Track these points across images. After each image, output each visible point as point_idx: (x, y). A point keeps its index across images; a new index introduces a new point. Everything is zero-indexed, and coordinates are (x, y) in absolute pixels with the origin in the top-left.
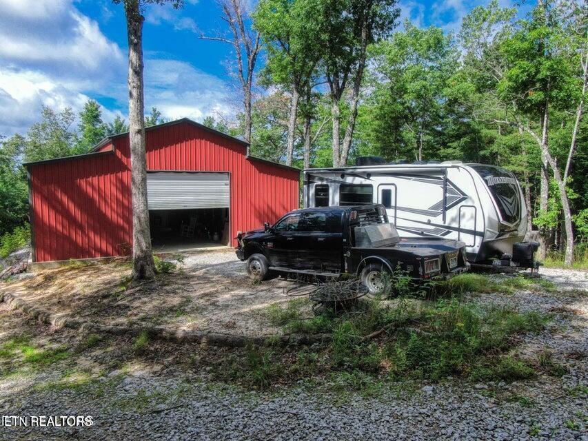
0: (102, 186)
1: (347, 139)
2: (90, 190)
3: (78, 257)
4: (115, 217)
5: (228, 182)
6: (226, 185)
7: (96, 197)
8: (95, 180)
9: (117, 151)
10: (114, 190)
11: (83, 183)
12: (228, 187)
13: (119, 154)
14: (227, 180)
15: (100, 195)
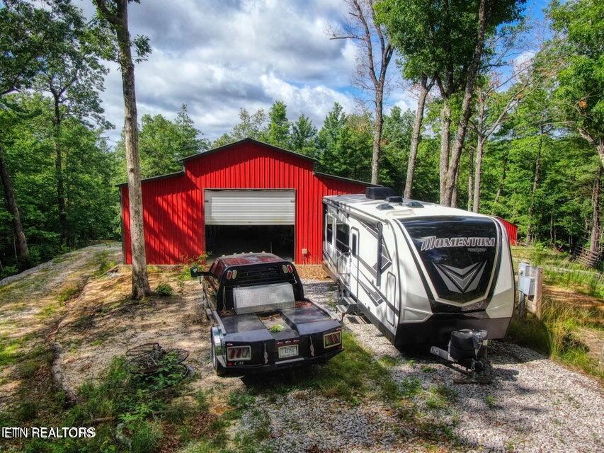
0: (175, 202)
1: (457, 144)
2: (165, 206)
3: (156, 263)
4: (185, 228)
5: (294, 199)
6: (292, 202)
7: (170, 211)
8: (170, 196)
9: (188, 171)
10: (185, 205)
11: (160, 200)
12: (294, 203)
13: (189, 174)
14: (292, 197)
15: (174, 210)
